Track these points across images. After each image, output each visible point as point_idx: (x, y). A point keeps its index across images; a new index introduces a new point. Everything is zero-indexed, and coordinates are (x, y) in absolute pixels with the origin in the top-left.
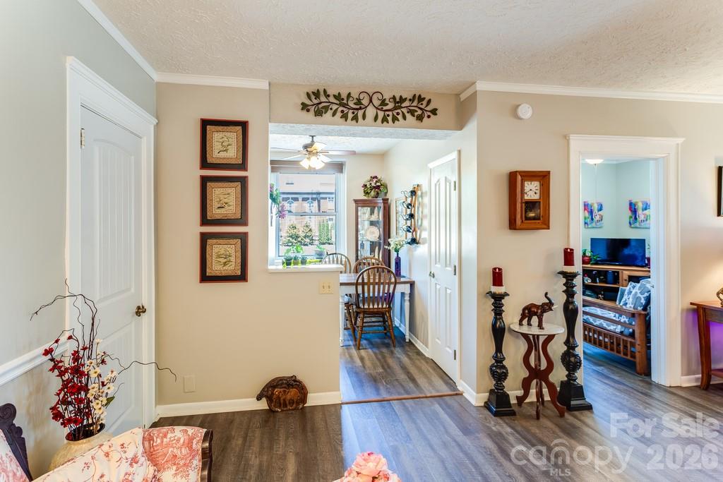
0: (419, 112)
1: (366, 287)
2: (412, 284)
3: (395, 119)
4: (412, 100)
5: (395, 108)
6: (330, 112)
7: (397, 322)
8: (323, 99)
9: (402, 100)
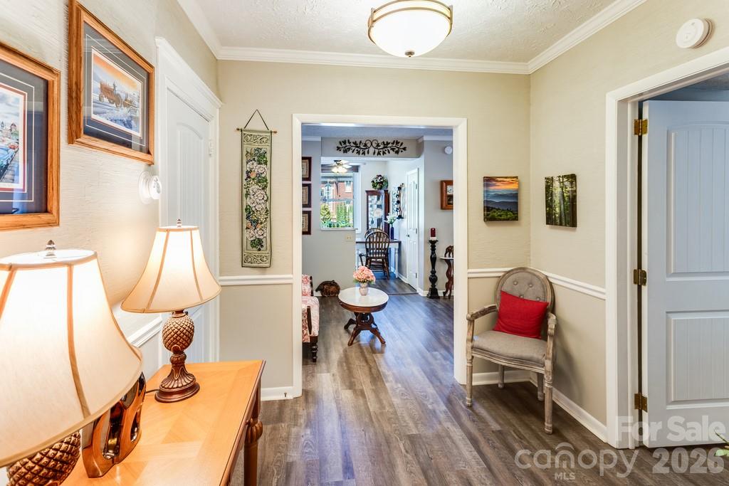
0: (397, 149)
1: (371, 245)
2: (400, 243)
3: (384, 153)
4: (393, 143)
5: (384, 148)
6: (351, 151)
7: (392, 269)
8: (348, 144)
9: (388, 143)
